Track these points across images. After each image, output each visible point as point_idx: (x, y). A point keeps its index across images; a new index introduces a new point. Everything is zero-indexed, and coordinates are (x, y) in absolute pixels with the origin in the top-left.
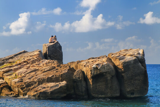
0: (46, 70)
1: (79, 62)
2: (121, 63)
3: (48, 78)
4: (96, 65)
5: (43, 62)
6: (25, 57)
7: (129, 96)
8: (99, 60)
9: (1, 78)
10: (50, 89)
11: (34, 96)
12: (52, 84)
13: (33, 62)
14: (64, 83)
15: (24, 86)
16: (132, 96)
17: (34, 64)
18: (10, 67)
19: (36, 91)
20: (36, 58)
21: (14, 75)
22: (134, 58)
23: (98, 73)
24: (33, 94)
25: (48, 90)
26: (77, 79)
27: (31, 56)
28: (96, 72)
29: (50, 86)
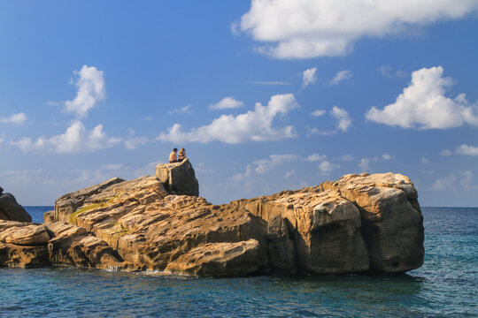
0: (192, 216)
1: (264, 200)
2: (373, 203)
3: (211, 233)
4: (324, 205)
5: (169, 199)
6: (127, 190)
7: (387, 269)
8: (318, 195)
9: (89, 233)
10: (225, 257)
11: (189, 271)
12: (226, 246)
13: (150, 200)
14: (252, 243)
15: (156, 250)
16: (394, 270)
17: (153, 205)
18: (102, 210)
19: (193, 261)
20: (154, 193)
21: (117, 228)
22: (399, 191)
23: (328, 221)
24: (185, 267)
25: (219, 259)
26: (274, 235)
27: (142, 189)
28: (322, 220)
29: (222, 251)
